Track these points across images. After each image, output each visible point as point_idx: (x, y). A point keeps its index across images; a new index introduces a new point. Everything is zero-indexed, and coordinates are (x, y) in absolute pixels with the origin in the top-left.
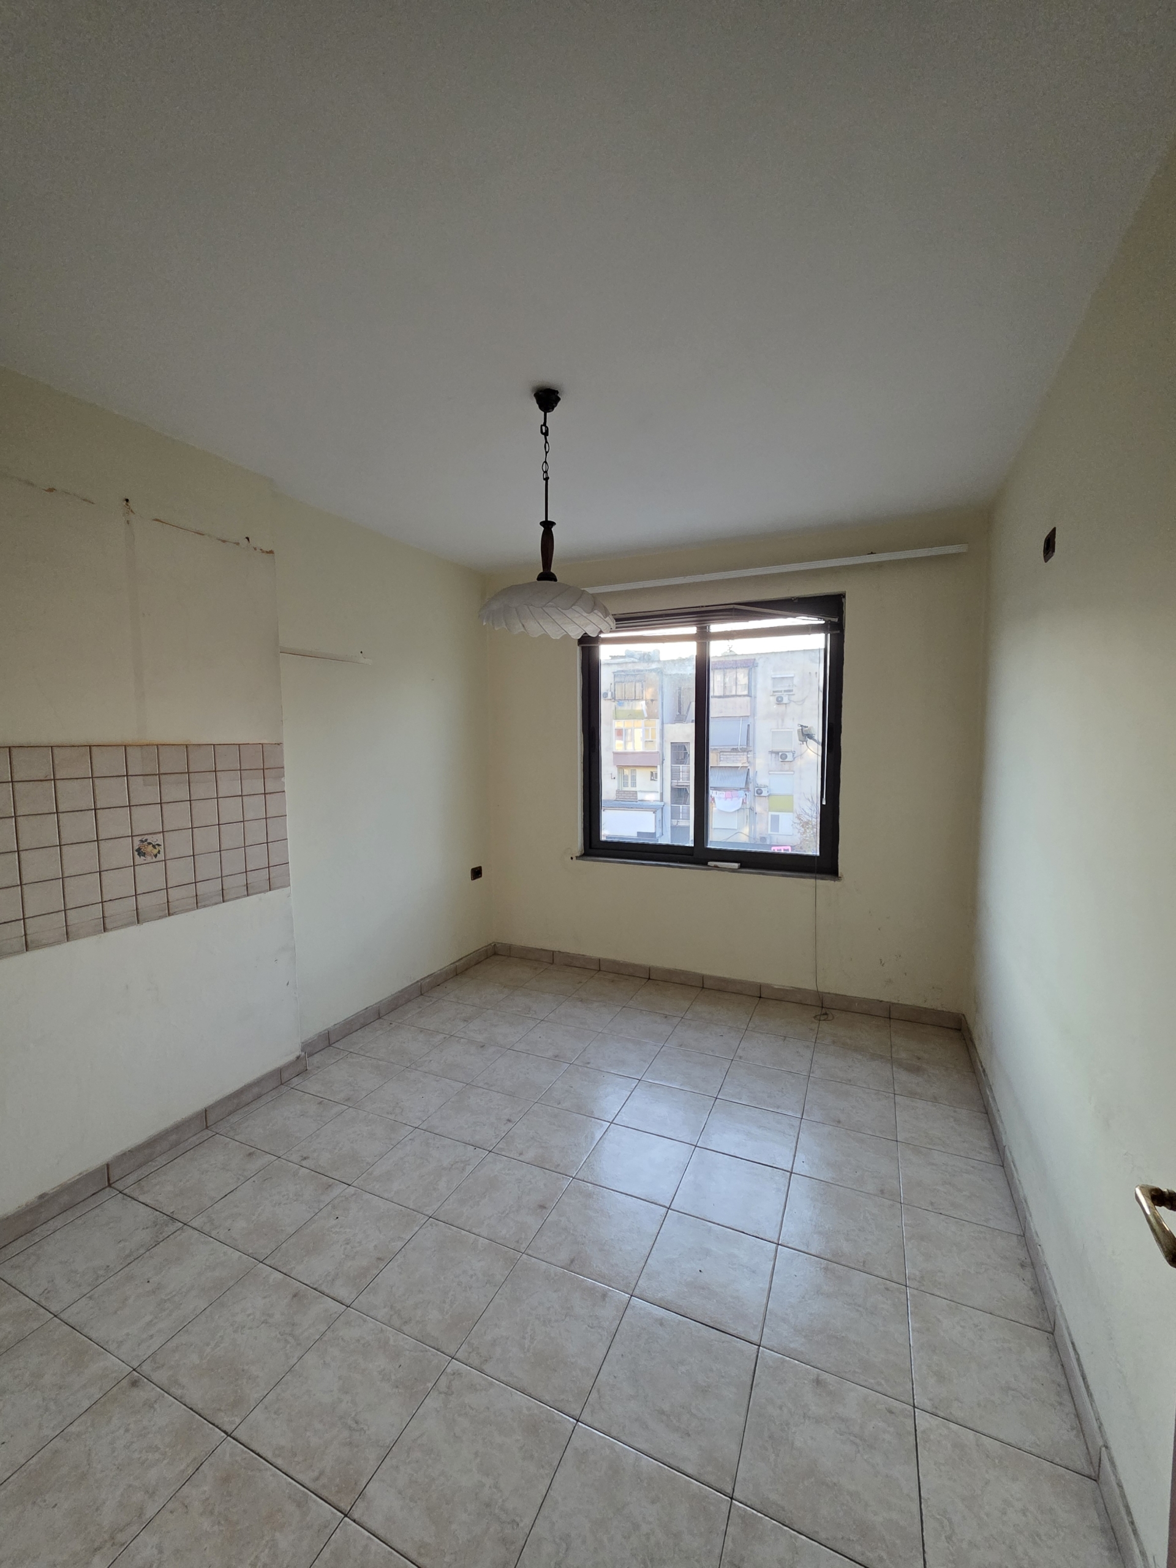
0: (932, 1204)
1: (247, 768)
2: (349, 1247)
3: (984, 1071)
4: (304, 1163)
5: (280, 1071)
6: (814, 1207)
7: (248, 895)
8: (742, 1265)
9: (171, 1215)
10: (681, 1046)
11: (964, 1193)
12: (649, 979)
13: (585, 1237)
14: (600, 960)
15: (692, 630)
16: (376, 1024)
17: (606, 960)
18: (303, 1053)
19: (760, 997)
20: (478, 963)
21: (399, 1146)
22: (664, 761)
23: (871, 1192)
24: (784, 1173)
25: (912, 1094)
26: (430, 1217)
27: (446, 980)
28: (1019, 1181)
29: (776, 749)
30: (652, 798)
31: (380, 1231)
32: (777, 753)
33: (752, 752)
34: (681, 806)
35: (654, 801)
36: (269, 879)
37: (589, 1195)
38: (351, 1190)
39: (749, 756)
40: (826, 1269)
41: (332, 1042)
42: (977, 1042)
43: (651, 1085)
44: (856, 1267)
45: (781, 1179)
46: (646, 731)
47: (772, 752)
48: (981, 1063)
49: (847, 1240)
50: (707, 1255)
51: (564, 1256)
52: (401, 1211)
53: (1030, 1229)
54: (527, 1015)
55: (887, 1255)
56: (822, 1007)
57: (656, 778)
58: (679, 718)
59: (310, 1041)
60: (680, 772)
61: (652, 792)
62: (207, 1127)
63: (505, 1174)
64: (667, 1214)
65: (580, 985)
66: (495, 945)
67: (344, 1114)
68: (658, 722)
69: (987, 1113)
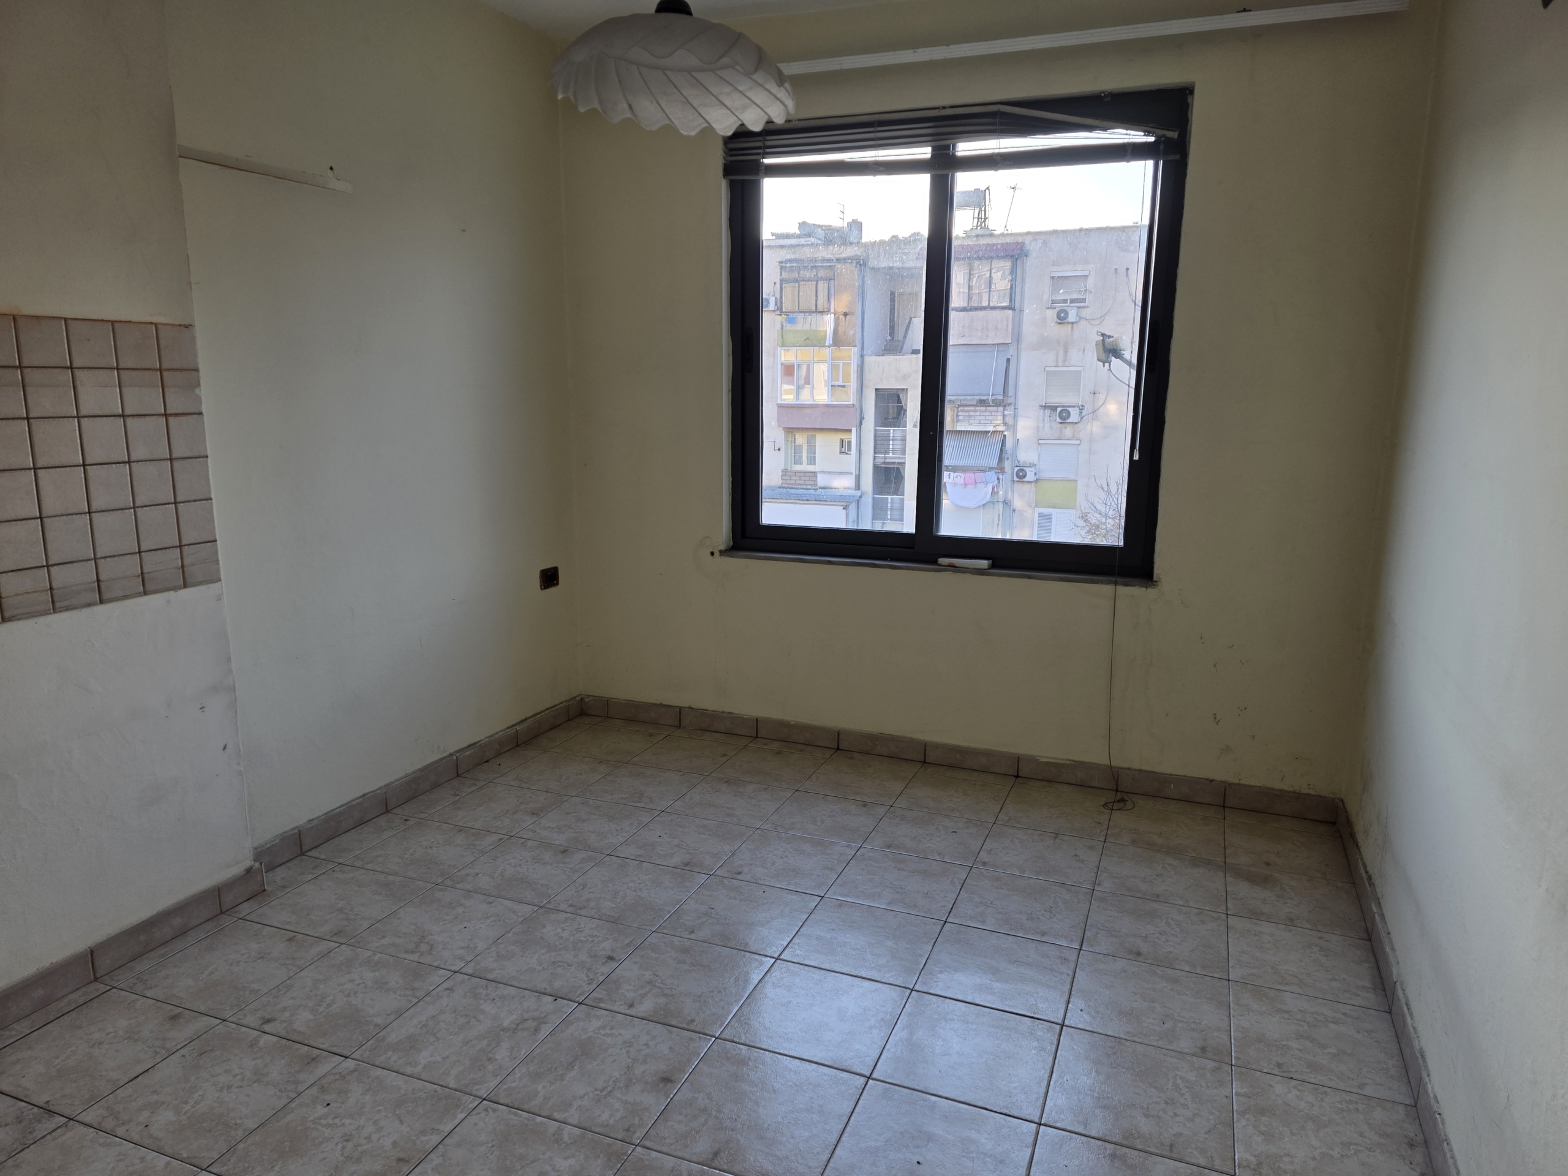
0: (1279, 1065)
1: (130, 366)
2: (350, 1145)
3: (1370, 878)
4: (267, 1028)
5: (217, 892)
6: (1097, 1072)
7: (145, 593)
8: (983, 1153)
9: (45, 1106)
10: (889, 847)
11: (1329, 1050)
12: (838, 749)
13: (736, 1120)
14: (757, 719)
15: (924, 152)
16: (382, 821)
17: (768, 721)
18: (257, 865)
19: (1017, 776)
20: (554, 727)
21: (427, 999)
22: (863, 422)
23: (1186, 1051)
24: (1050, 1027)
25: (1255, 915)
26: (484, 1099)
27: (498, 754)
28: (1414, 1028)
29: (1054, 400)
30: (843, 484)
31: (401, 1121)
32: (1053, 408)
33: (1012, 407)
34: (889, 497)
35: (845, 489)
36: (183, 566)
37: (742, 1062)
38: (350, 1064)
39: (1006, 412)
40: (1113, 1156)
41: (305, 848)
42: (1360, 837)
43: (841, 904)
44: (1159, 1152)
45: (1048, 1035)
46: (834, 368)
47: (1045, 407)
48: (1365, 867)
49: (1147, 1116)
50: (928, 1141)
51: (702, 1146)
52: (436, 1091)
53: (1426, 1091)
54: (637, 804)
55: (1206, 1136)
56: (1117, 791)
57: (849, 449)
58: (892, 346)
59: (268, 846)
60: (889, 440)
61: (841, 473)
62: (96, 979)
63: (604, 1035)
64: (866, 1085)
65: (724, 759)
66: (582, 699)
67: (332, 955)
68: (854, 351)
69: (1370, 940)
